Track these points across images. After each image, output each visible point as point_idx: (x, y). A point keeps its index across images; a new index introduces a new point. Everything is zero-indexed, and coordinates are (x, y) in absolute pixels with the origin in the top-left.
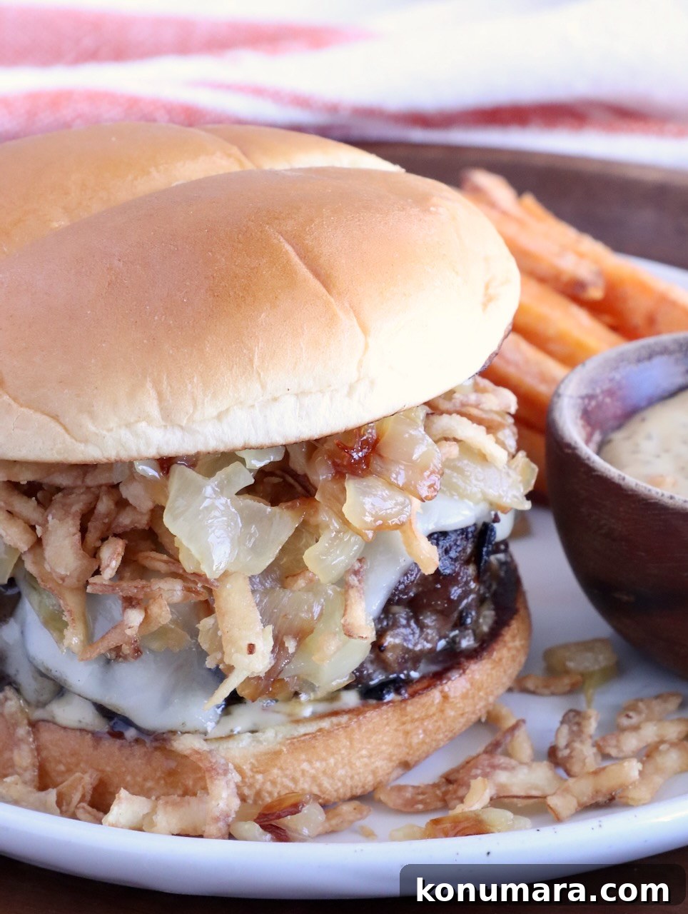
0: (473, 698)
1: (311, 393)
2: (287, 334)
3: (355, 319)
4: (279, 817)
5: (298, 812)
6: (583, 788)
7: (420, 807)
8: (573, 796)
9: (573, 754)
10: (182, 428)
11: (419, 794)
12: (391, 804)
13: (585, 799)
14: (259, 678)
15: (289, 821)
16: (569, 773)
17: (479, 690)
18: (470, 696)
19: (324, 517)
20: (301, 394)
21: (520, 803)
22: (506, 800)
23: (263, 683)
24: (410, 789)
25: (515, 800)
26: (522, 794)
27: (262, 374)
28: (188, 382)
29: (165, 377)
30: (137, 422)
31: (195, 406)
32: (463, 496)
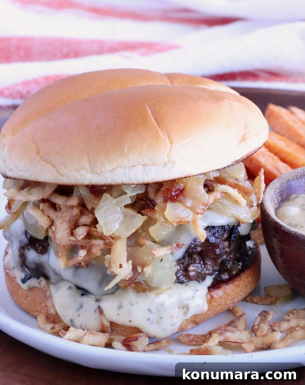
0: (225, 299)
1: (149, 165)
2: (139, 141)
3: (167, 138)
4: (130, 341)
5: (137, 340)
6: (258, 341)
7: (194, 343)
8: (254, 344)
9: (259, 328)
10: (98, 173)
11: (196, 338)
12: (183, 341)
13: (258, 346)
14: (126, 280)
15: (134, 343)
16: (256, 335)
17: (228, 296)
18: (223, 298)
19: (157, 216)
20: (145, 165)
21: (233, 344)
22: (227, 343)
23: (128, 283)
24: (192, 335)
25: (230, 343)
26: (234, 341)
27: (128, 155)
28: (100, 156)
29: (92, 153)
30: (82, 170)
31: (102, 165)
32: (223, 214)
